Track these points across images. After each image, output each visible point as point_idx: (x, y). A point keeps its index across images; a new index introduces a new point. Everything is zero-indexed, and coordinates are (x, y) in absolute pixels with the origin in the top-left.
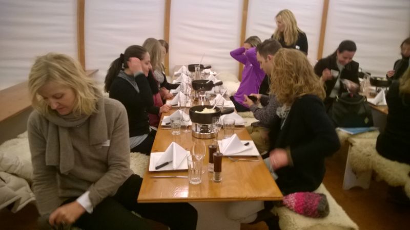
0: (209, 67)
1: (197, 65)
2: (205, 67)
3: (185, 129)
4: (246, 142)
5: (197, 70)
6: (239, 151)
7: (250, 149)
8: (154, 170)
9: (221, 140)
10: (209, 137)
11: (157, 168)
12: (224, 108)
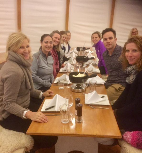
0: (89, 49)
1: (81, 47)
2: (86, 48)
3: (67, 86)
4: (102, 95)
5: (81, 50)
6: (97, 101)
7: (105, 100)
8: (45, 111)
9: (87, 93)
10: (81, 91)
11: (46, 109)
12: (93, 73)
